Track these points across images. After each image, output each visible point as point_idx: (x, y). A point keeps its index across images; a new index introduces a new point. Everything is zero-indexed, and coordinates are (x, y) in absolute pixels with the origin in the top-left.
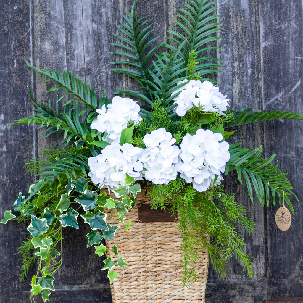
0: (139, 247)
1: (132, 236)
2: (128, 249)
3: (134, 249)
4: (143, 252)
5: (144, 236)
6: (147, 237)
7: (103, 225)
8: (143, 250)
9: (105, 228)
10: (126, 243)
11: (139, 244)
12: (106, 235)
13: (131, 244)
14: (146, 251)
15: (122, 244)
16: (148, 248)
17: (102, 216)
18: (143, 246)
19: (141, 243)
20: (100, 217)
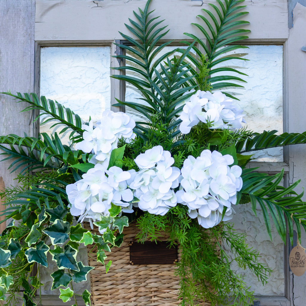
0: (130, 295)
1: (122, 282)
2: (117, 297)
3: (124, 298)
4: (135, 301)
5: (137, 281)
6: (140, 282)
7: (73, 264)
8: (134, 299)
9: (75, 267)
10: (114, 290)
11: (130, 291)
12: (76, 277)
13: (120, 291)
14: (139, 300)
15: (110, 291)
16: (141, 296)
17: (72, 253)
18: (135, 293)
19: (133, 290)
20: (70, 253)
